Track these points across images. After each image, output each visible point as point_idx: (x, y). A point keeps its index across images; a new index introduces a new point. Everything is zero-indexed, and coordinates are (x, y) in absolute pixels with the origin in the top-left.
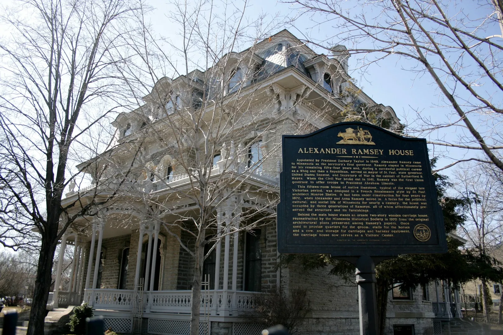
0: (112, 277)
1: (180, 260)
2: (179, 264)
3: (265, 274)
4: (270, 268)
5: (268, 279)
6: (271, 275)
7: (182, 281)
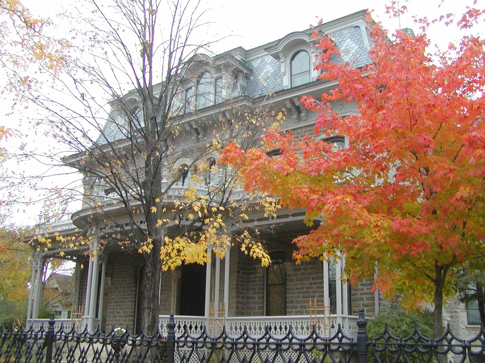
0: (126, 300)
1: (238, 280)
2: (237, 284)
3: (356, 296)
4: (363, 290)
5: (361, 302)
6: (365, 298)
7: (240, 306)
